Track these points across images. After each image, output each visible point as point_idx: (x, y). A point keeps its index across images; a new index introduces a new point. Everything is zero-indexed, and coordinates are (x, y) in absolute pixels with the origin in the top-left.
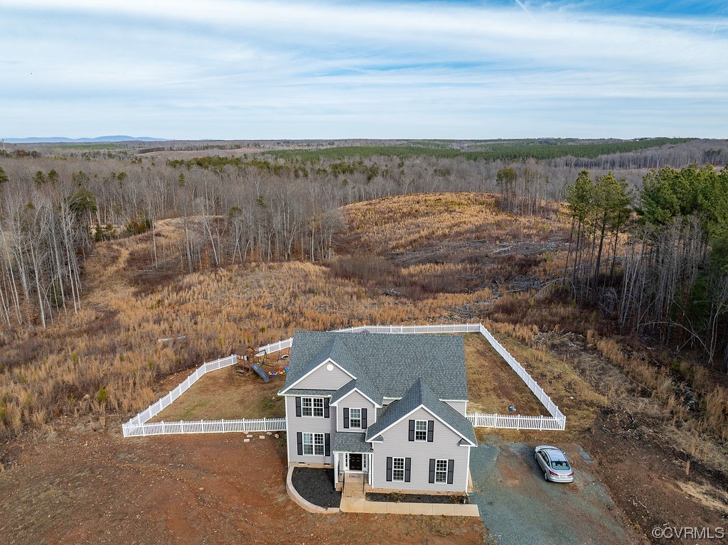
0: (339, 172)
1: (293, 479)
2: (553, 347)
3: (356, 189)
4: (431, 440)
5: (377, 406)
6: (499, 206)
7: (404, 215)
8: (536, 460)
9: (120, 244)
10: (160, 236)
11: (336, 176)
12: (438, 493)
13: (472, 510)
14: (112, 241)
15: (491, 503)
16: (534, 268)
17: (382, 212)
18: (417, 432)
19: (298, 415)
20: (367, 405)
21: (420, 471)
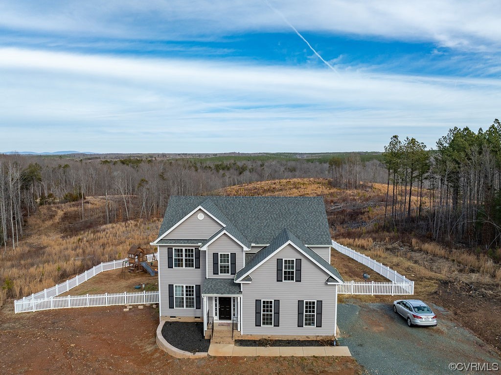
0: (219, 169)
1: (163, 331)
2: (387, 249)
3: (231, 179)
4: (299, 280)
5: (246, 249)
6: (331, 184)
7: (265, 191)
8: (396, 313)
9: (58, 207)
10: (88, 203)
11: (218, 171)
12: (307, 337)
13: (343, 351)
14: (52, 205)
15: (361, 345)
16: (361, 216)
17: (249, 190)
18: (285, 271)
19: (170, 267)
20: (236, 249)
21: (288, 314)
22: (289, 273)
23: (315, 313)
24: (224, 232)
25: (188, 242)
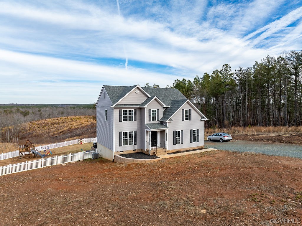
4: (190, 120)
8: (211, 141)
12: (194, 148)
18: (185, 116)
19: (120, 121)
20: (159, 107)
21: (187, 137)
22: (186, 116)
23: (197, 136)
24: (156, 97)
25: (131, 106)
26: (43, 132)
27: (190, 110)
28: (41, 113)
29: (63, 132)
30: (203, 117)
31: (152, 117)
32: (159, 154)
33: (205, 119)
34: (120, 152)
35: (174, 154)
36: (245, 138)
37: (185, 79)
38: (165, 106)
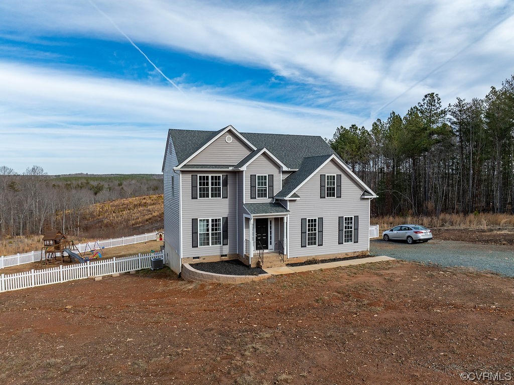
1: (196, 269)
4: (339, 196)
8: (389, 240)
12: (346, 254)
18: (327, 188)
19: (194, 197)
20: (274, 171)
21: (330, 231)
22: (330, 189)
23: (353, 229)
24: (265, 150)
25: (215, 168)
26: (120, 219)
27: (339, 176)
28: (122, 188)
29: (150, 219)
30: (366, 191)
31: (258, 190)
32: (269, 265)
33: (372, 195)
34: (194, 258)
35: (302, 265)
36: (463, 237)
37: (355, 125)
38: (285, 168)
